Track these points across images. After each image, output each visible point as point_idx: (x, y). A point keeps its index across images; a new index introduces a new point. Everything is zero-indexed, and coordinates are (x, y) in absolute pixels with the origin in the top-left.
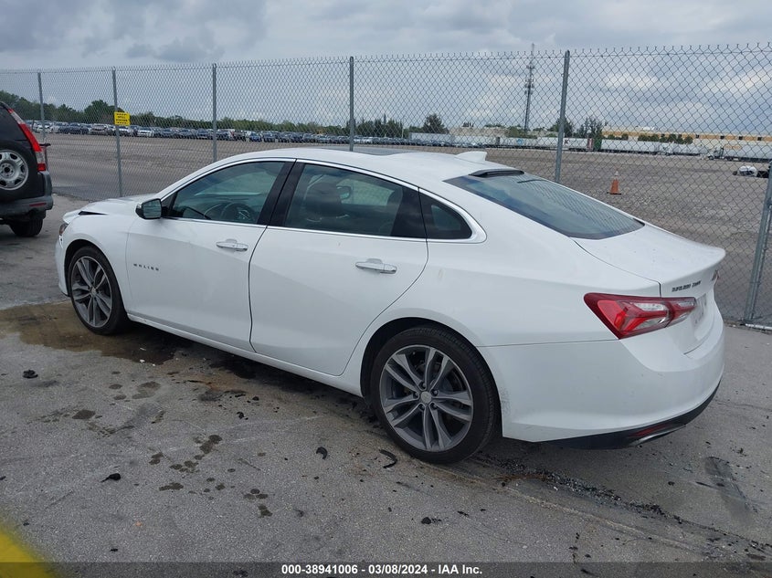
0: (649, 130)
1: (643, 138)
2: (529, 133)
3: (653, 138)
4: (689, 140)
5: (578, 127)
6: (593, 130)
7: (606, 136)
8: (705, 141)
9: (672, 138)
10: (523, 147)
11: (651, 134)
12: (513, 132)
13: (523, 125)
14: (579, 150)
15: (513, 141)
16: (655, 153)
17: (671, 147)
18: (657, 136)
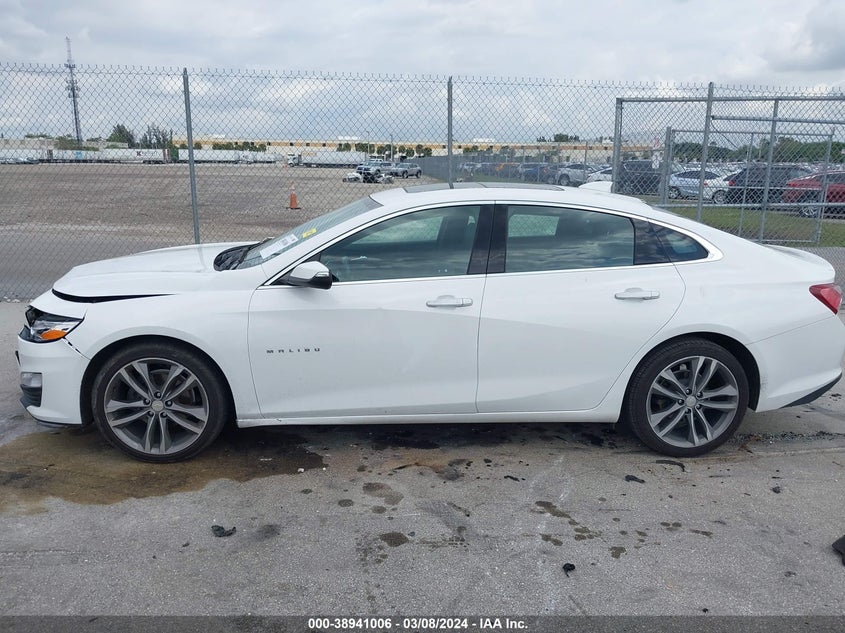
0: (221, 138)
1: (217, 146)
2: (84, 144)
3: (228, 147)
4: (262, 148)
5: (140, 136)
6: (158, 140)
7: (178, 146)
8: (279, 148)
9: (247, 146)
10: (85, 161)
11: (224, 142)
12: (64, 143)
13: (74, 135)
14: (157, 162)
15: (70, 154)
16: (236, 162)
17: (248, 154)
18: (231, 144)
